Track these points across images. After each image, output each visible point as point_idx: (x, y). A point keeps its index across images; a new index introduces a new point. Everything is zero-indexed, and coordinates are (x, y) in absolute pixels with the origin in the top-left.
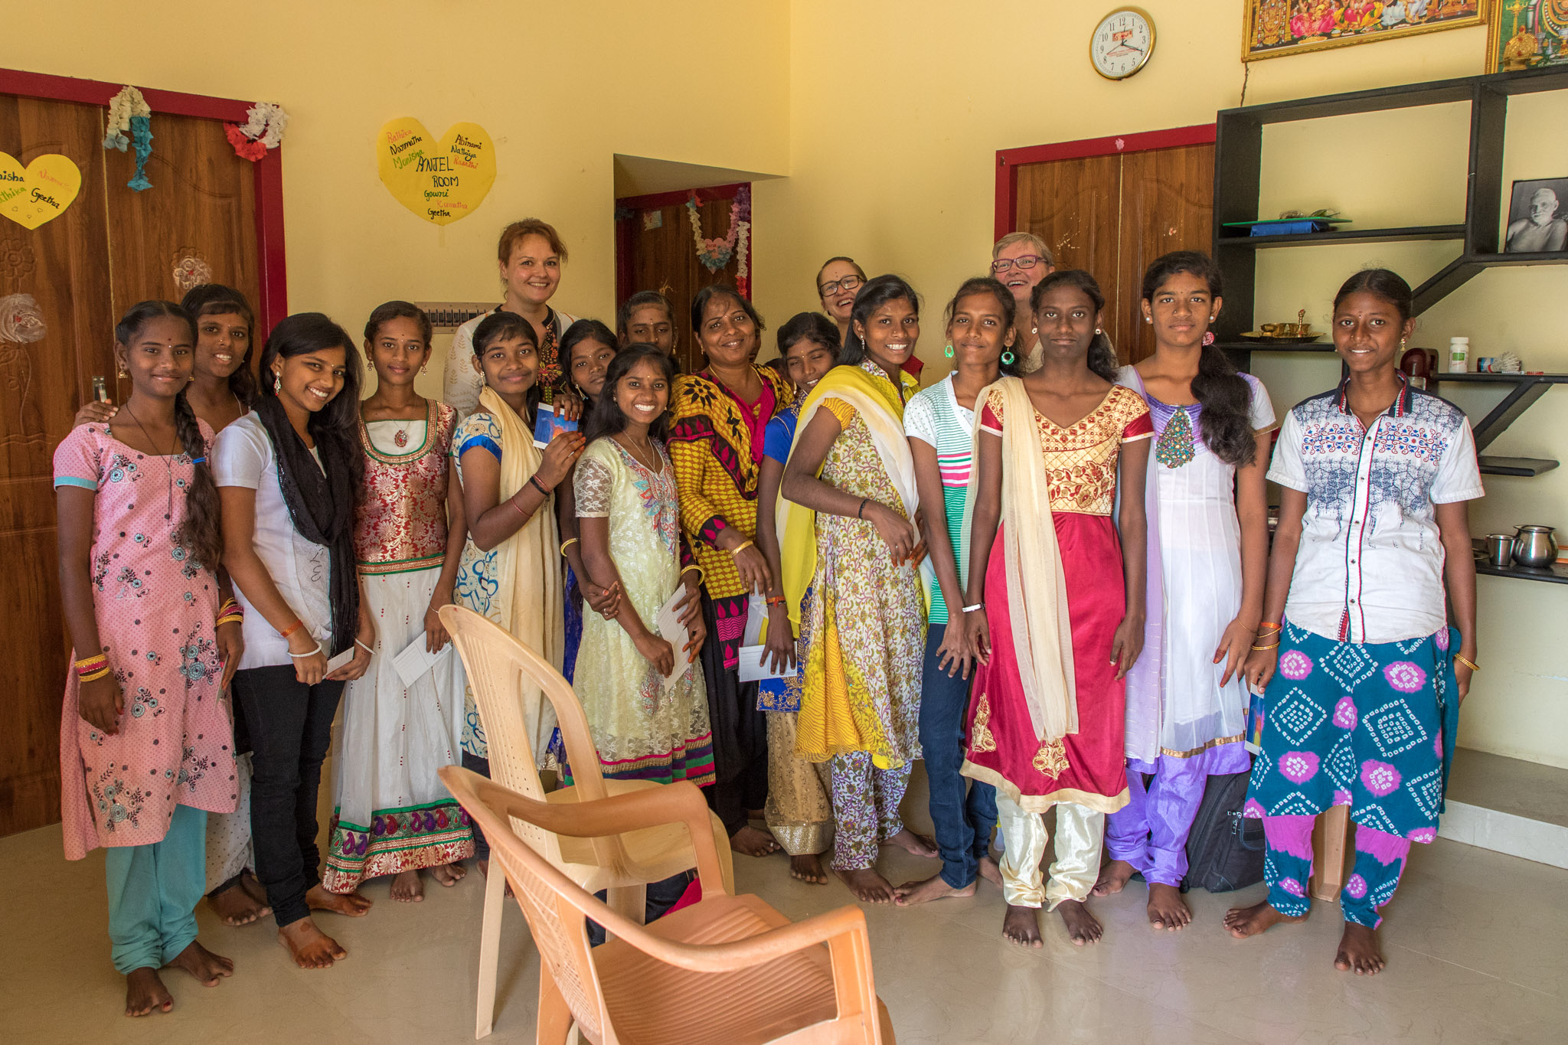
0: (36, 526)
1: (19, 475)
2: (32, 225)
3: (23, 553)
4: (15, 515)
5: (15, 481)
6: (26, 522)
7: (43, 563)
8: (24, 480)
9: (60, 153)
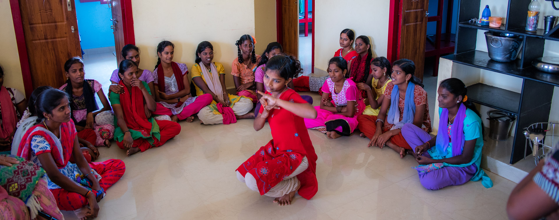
0: (51, 39)
1: (45, 23)
3: (48, 47)
4: (44, 35)
5: (44, 25)
6: (48, 37)
7: (54, 50)
8: (47, 24)
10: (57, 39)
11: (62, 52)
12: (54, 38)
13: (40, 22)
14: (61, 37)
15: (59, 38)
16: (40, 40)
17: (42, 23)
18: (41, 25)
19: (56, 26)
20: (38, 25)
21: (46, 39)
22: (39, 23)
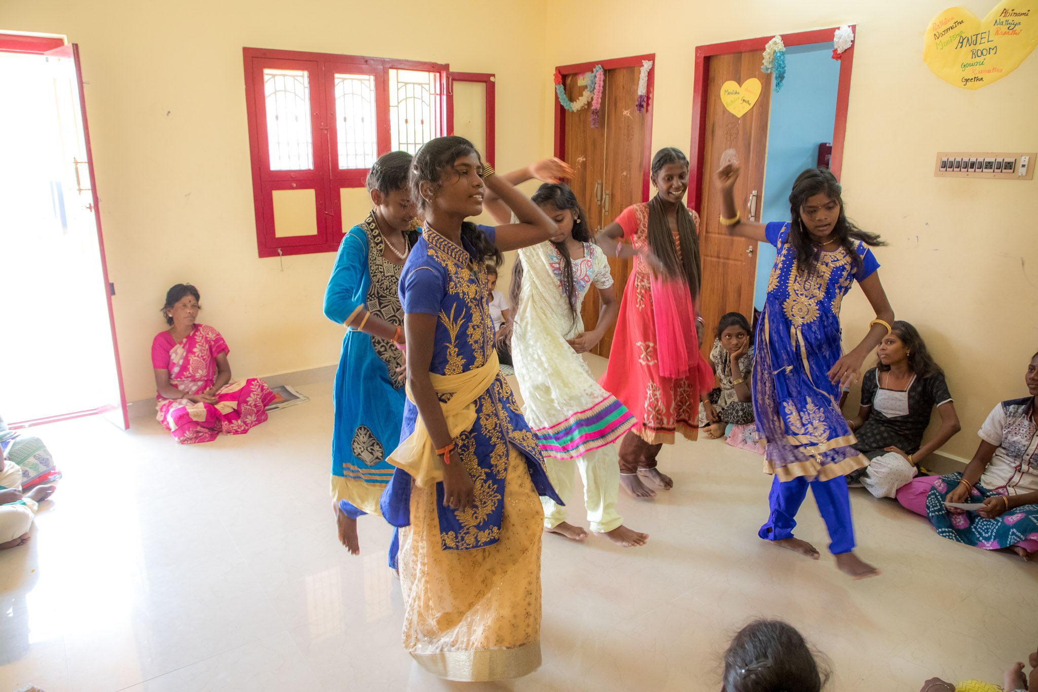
0: (724, 258)
1: (721, 234)
2: (739, 115)
3: (718, 270)
5: (720, 236)
9: (755, 77)
10: (731, 262)
11: (731, 282)
12: (728, 259)
13: (717, 231)
14: (735, 260)
15: (732, 259)
16: (711, 256)
17: (718, 234)
18: (717, 236)
19: (732, 241)
20: (713, 235)
21: (718, 257)
22: (715, 233)
